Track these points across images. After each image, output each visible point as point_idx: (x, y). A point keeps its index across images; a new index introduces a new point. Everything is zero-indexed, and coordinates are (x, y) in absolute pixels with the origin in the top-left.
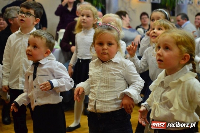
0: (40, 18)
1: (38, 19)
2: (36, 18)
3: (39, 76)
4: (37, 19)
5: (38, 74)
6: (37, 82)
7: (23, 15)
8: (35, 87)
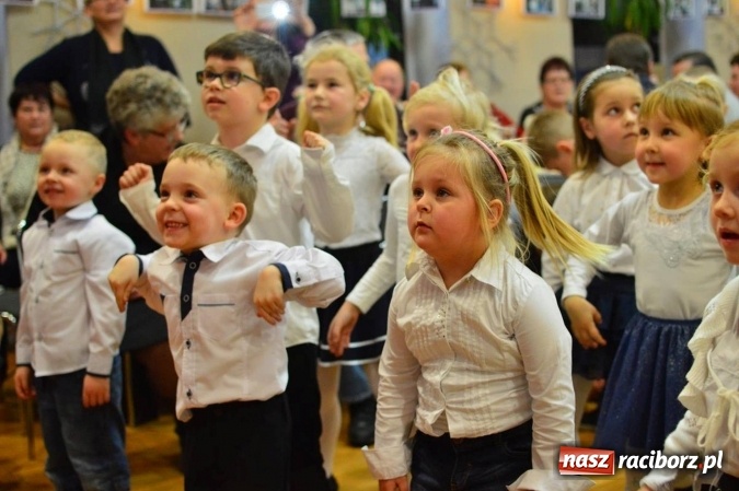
0: (280, 88)
1: (271, 92)
2: (263, 87)
3: (199, 305)
4: (268, 90)
5: (198, 295)
6: (195, 328)
7: (216, 82)
8: (188, 343)
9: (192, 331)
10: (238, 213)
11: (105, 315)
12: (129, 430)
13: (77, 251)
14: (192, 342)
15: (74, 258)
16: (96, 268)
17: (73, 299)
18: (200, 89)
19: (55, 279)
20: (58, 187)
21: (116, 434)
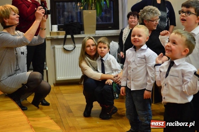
2: (197, 16)
3: (170, 75)
8: (166, 85)
9: (167, 81)
10: (186, 51)
11: (152, 75)
12: (152, 104)
13: (145, 58)
14: (167, 84)
15: (144, 60)
16: (150, 62)
17: (143, 70)
18: (179, 15)
19: (138, 65)
20: (137, 40)
21: (150, 105)
